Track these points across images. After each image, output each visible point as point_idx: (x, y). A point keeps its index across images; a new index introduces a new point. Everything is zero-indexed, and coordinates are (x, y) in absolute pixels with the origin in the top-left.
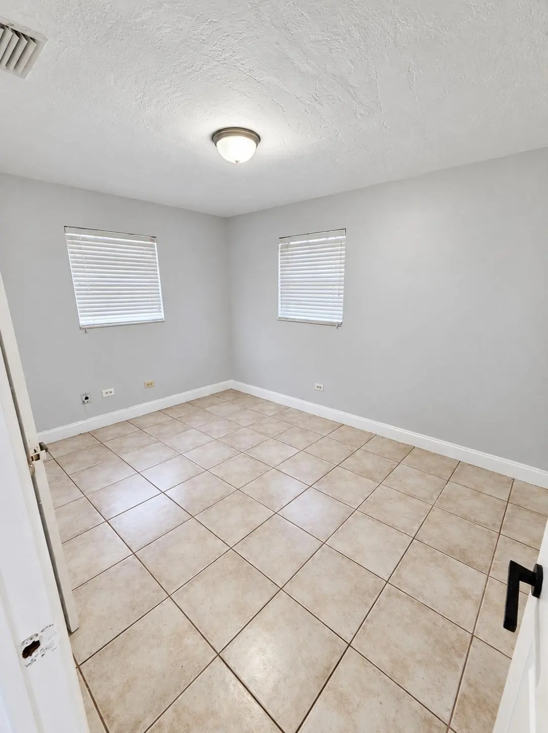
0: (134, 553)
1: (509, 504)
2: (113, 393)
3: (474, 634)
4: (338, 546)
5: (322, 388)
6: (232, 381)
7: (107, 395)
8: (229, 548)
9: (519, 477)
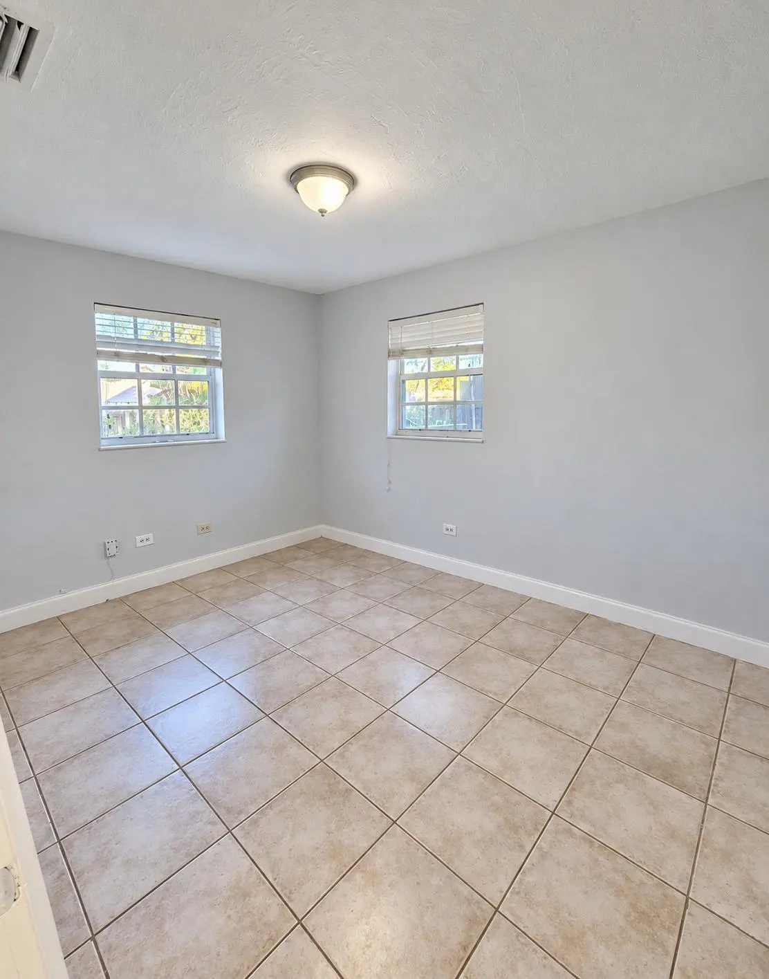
0: (181, 768)
1: (730, 696)
2: (151, 541)
3: (690, 896)
4: (480, 758)
5: (454, 531)
6: (323, 526)
7: (142, 544)
8: (319, 761)
9: (742, 657)
